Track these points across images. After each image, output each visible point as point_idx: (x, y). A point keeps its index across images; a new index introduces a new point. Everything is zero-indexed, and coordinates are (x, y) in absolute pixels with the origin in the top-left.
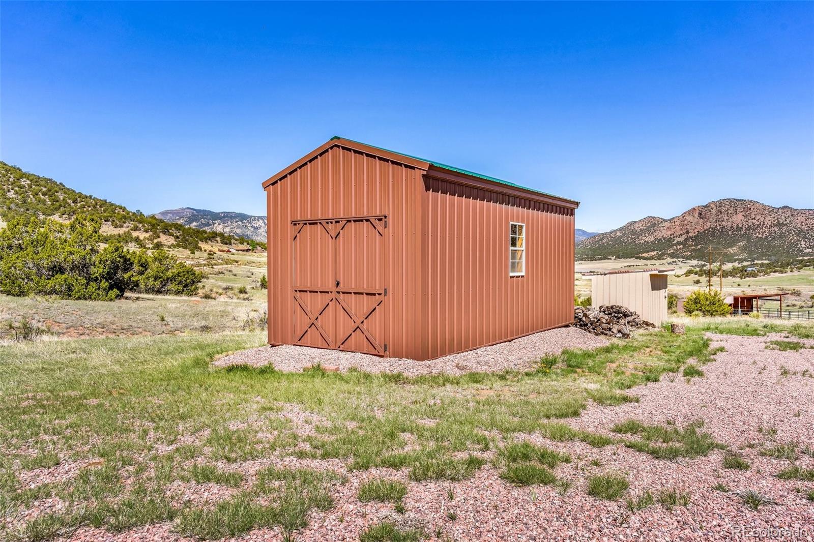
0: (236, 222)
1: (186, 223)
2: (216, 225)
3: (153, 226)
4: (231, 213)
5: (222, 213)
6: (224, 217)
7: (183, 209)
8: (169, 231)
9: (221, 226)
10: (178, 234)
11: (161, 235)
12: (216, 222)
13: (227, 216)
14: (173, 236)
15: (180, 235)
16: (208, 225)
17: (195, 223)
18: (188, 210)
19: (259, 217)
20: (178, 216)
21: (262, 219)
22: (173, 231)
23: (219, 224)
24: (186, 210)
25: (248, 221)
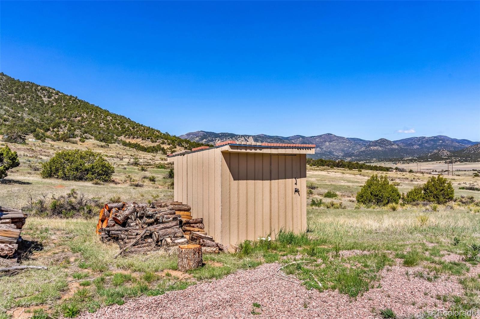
0: (229, 139)
1: (200, 140)
2: (216, 141)
3: (173, 141)
4: (226, 133)
5: (220, 133)
6: (222, 136)
7: (199, 132)
8: (181, 144)
9: (220, 141)
10: (187, 146)
11: (177, 146)
12: (217, 139)
13: (223, 135)
14: (184, 147)
15: (188, 146)
16: (212, 141)
17: (205, 140)
18: (202, 132)
19: (242, 136)
20: (195, 136)
21: (243, 137)
22: (184, 144)
23: (219, 140)
24: (200, 132)
25: (235, 138)
